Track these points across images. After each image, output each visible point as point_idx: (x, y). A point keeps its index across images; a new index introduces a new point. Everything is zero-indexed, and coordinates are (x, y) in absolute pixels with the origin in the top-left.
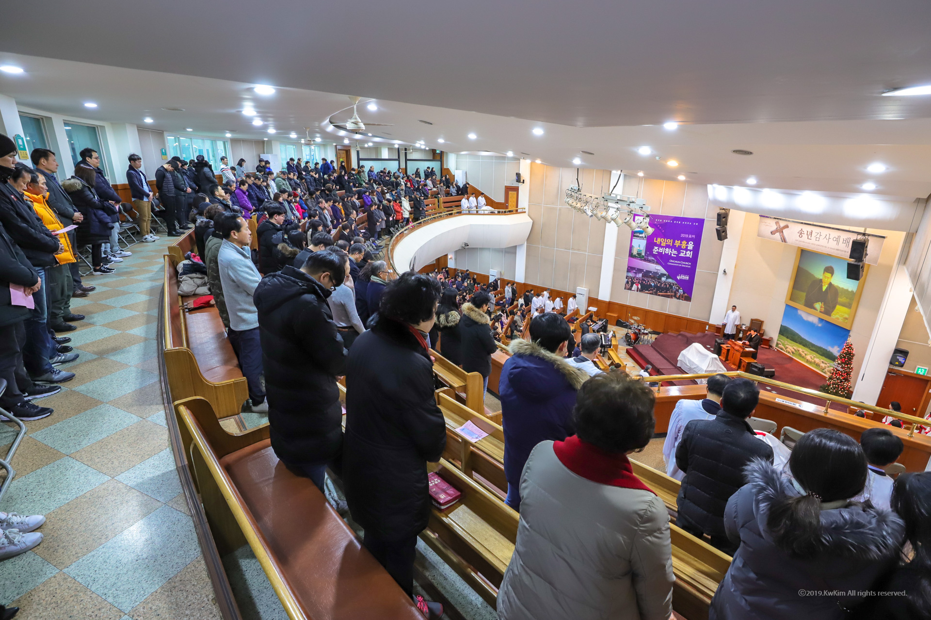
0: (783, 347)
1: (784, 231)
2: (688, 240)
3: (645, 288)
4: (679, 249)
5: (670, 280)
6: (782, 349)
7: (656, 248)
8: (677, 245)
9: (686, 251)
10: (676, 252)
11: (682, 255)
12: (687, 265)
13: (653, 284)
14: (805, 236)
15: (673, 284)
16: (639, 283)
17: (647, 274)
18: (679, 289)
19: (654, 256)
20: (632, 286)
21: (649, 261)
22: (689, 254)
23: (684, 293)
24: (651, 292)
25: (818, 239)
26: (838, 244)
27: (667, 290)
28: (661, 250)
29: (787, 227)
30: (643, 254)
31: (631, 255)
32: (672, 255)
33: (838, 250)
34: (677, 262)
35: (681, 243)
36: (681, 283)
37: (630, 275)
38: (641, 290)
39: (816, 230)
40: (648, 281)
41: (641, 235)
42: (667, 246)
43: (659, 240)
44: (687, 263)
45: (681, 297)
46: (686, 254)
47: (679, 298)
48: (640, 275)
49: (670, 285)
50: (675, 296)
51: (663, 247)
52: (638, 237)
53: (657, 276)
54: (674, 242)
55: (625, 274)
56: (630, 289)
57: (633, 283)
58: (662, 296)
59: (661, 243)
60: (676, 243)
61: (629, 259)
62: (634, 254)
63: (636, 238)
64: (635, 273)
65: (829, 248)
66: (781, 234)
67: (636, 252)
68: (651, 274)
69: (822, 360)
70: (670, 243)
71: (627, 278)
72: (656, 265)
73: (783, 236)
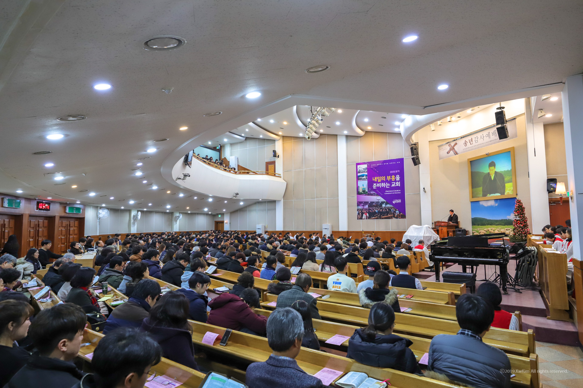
1: (455, 148)
2: (395, 175)
3: (372, 215)
4: (390, 182)
5: (388, 206)
7: (375, 184)
8: (389, 179)
9: (396, 182)
10: (389, 185)
11: (393, 185)
12: (398, 192)
13: (377, 211)
14: (468, 144)
15: (391, 208)
16: (367, 212)
17: (371, 204)
18: (396, 210)
19: (374, 190)
20: (362, 216)
21: (372, 195)
22: (398, 184)
23: (400, 213)
24: (376, 217)
25: (477, 141)
26: (490, 137)
27: (387, 213)
28: (378, 185)
29: (456, 144)
30: (367, 191)
31: (358, 193)
32: (387, 187)
33: (491, 141)
34: (390, 191)
35: (391, 178)
36: (396, 205)
37: (360, 207)
38: (369, 218)
39: (473, 137)
40: (373, 210)
41: (363, 178)
42: (382, 182)
43: (376, 178)
44: (398, 191)
45: (398, 217)
46: (396, 185)
47: (397, 218)
48: (367, 206)
49: (389, 209)
50: (394, 217)
51: (379, 183)
52: (361, 179)
53: (378, 205)
54: (386, 178)
55: (356, 208)
56: (361, 218)
57: (362, 214)
58: (385, 218)
59: (377, 180)
60: (388, 178)
61: (357, 196)
62: (360, 192)
63: (360, 180)
64: (363, 206)
65: (485, 143)
66: (453, 151)
67: (362, 190)
68: (374, 204)
69: (507, 229)
70: (384, 179)
71: (358, 211)
72: (377, 197)
73: (455, 151)
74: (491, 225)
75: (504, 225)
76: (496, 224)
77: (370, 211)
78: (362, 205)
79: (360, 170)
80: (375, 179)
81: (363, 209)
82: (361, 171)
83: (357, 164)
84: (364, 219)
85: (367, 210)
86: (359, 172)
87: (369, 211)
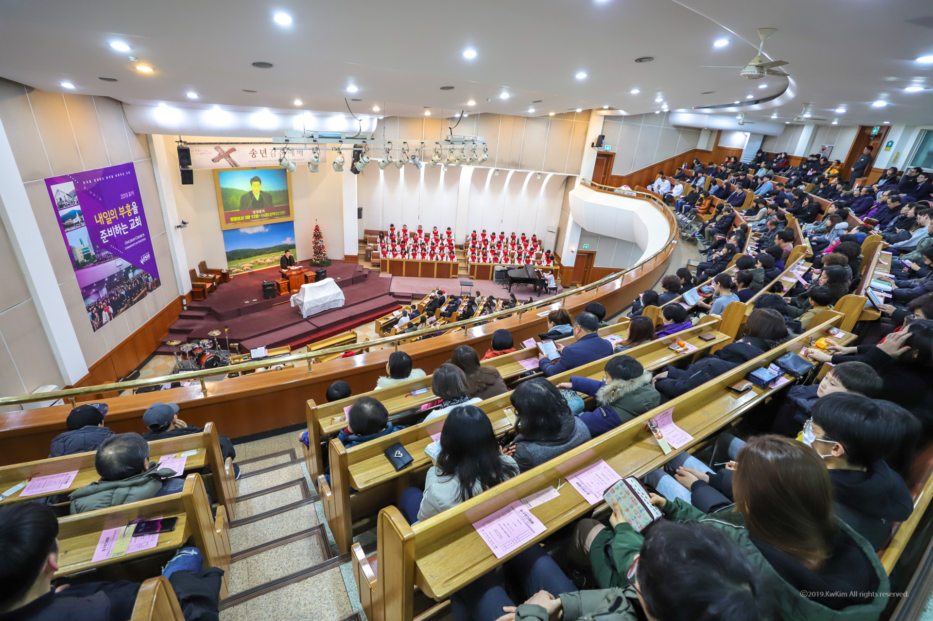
0: (238, 270)
1: (230, 155)
2: (131, 201)
3: (118, 305)
4: (126, 220)
5: (137, 272)
6: (238, 272)
7: (103, 232)
8: (123, 214)
9: (135, 219)
10: (125, 227)
11: (132, 227)
12: (141, 238)
13: (123, 293)
14: (259, 156)
15: (141, 275)
16: (108, 305)
17: (111, 282)
18: (148, 276)
19: (106, 247)
20: (101, 318)
21: (105, 259)
22: (138, 221)
23: (154, 279)
24: (126, 305)
25: (273, 155)
27: (139, 287)
28: (110, 232)
29: (233, 150)
30: (93, 253)
31: (77, 266)
32: (125, 233)
34: (132, 240)
35: (126, 210)
37: (92, 300)
38: (115, 314)
40: (117, 293)
41: (75, 221)
42: (115, 222)
44: (141, 236)
46: (135, 224)
47: (151, 291)
48: (104, 291)
51: (110, 226)
53: (122, 276)
54: (118, 212)
55: (83, 305)
56: (101, 324)
57: (100, 312)
60: (120, 212)
61: (77, 276)
62: (80, 261)
63: (71, 229)
64: (97, 292)
66: (228, 159)
67: (82, 255)
68: (115, 279)
70: (115, 215)
71: (89, 311)
72: (114, 261)
73: (232, 161)
77: (114, 298)
78: (94, 293)
79: (60, 199)
80: (100, 218)
81: (98, 302)
82: (65, 203)
83: (50, 182)
84: (107, 322)
85: (107, 299)
86: (61, 207)
87: (111, 300)
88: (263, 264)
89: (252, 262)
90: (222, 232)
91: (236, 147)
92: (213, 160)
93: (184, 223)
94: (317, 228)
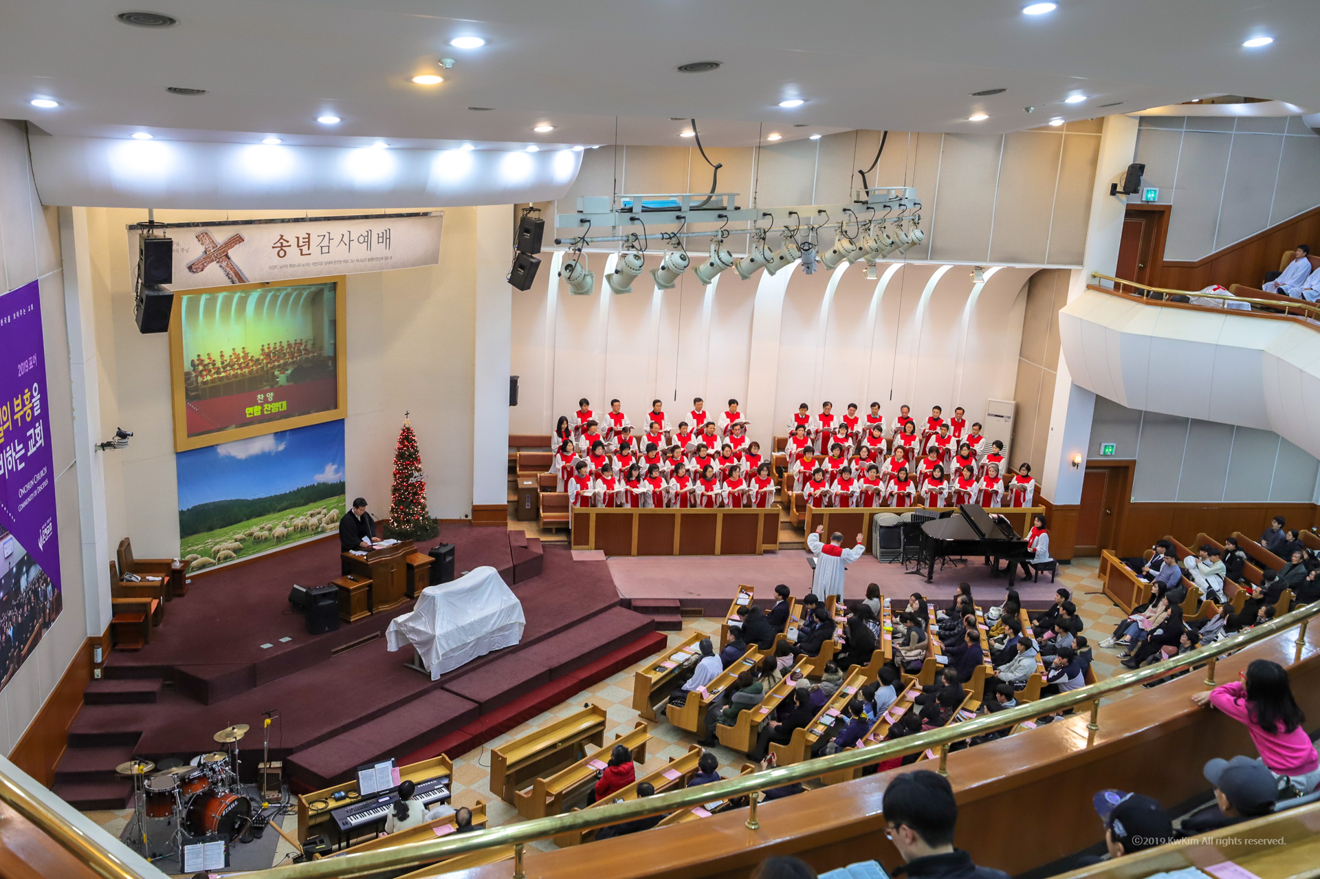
0: (206, 559)
1: (231, 253)
2: (30, 381)
4: (22, 431)
5: (33, 573)
6: (203, 566)
8: (19, 416)
9: (35, 428)
10: (21, 450)
12: (43, 478)
13: (10, 632)
14: (293, 251)
15: (38, 579)
18: (47, 585)
22: (38, 434)
23: (53, 593)
24: (12, 666)
25: (325, 250)
26: (369, 247)
27: (33, 615)
29: (238, 239)
32: (20, 467)
33: (371, 259)
34: (29, 486)
35: (23, 404)
39: (316, 230)
42: (8, 438)
44: (42, 474)
45: (51, 613)
46: (35, 440)
47: (49, 623)
49: (34, 593)
50: (45, 624)
53: (12, 586)
54: (13, 412)
60: (16, 410)
65: (352, 261)
66: (224, 264)
69: (310, 513)
70: (8, 419)
72: (3, 542)
73: (233, 268)
74: (260, 515)
75: (306, 504)
76: (279, 507)
88: (266, 539)
89: (238, 536)
90: (174, 456)
91: (244, 231)
92: (190, 268)
93: (122, 435)
94: (407, 437)
